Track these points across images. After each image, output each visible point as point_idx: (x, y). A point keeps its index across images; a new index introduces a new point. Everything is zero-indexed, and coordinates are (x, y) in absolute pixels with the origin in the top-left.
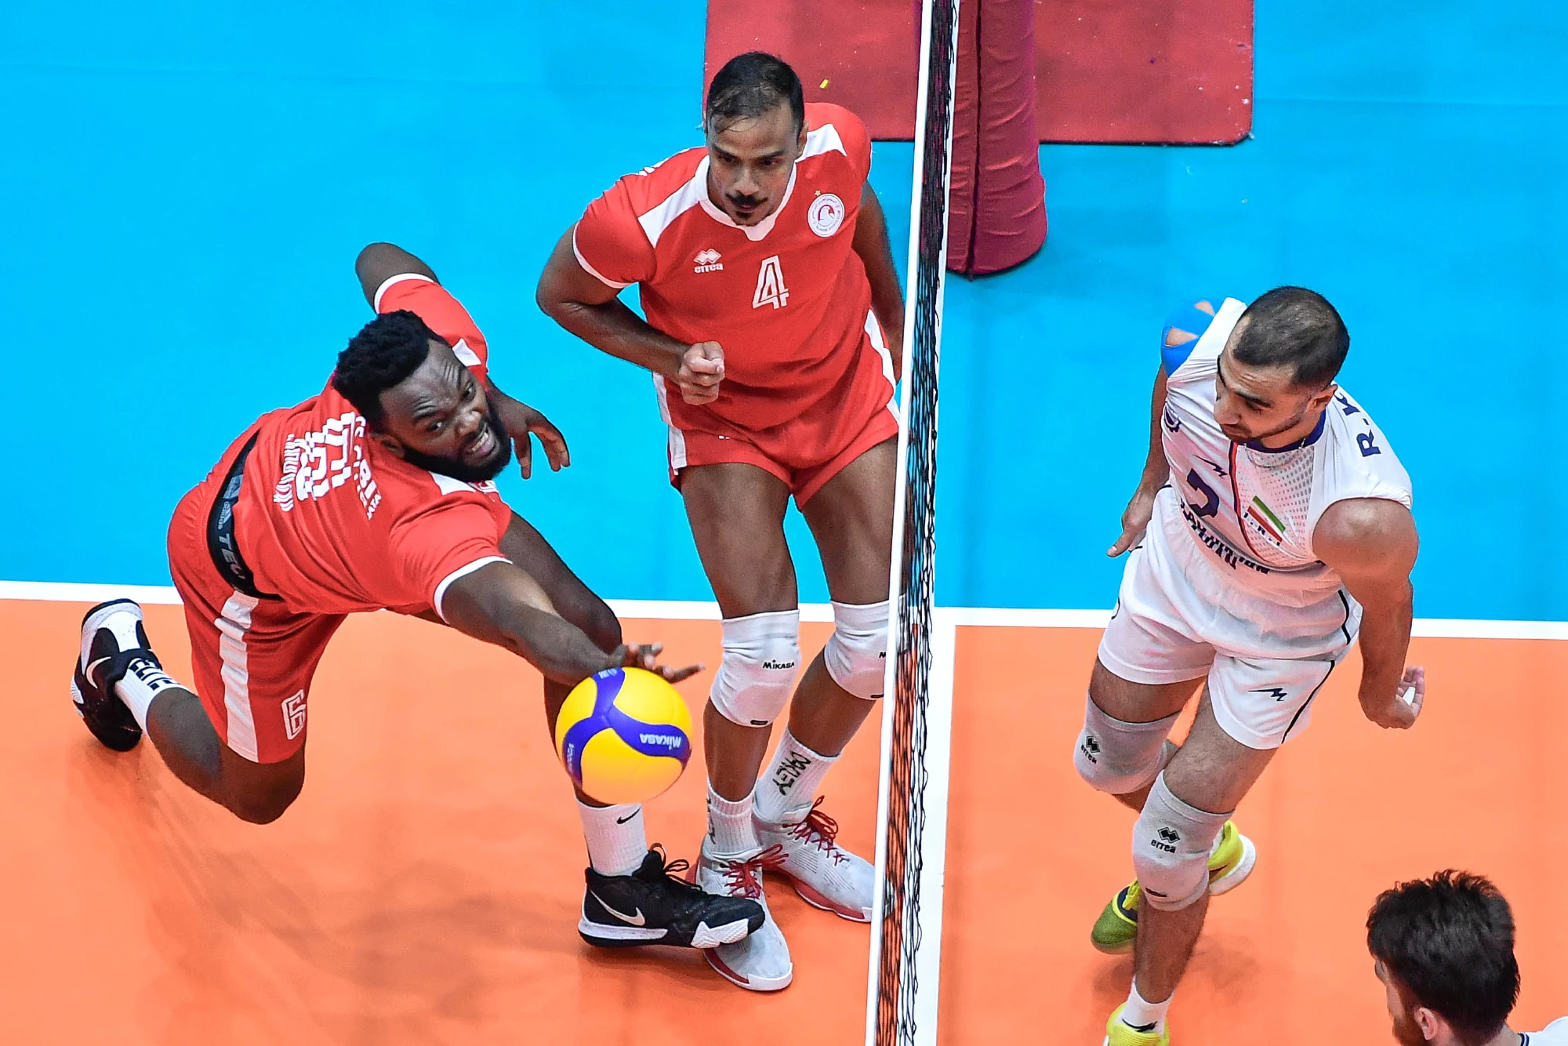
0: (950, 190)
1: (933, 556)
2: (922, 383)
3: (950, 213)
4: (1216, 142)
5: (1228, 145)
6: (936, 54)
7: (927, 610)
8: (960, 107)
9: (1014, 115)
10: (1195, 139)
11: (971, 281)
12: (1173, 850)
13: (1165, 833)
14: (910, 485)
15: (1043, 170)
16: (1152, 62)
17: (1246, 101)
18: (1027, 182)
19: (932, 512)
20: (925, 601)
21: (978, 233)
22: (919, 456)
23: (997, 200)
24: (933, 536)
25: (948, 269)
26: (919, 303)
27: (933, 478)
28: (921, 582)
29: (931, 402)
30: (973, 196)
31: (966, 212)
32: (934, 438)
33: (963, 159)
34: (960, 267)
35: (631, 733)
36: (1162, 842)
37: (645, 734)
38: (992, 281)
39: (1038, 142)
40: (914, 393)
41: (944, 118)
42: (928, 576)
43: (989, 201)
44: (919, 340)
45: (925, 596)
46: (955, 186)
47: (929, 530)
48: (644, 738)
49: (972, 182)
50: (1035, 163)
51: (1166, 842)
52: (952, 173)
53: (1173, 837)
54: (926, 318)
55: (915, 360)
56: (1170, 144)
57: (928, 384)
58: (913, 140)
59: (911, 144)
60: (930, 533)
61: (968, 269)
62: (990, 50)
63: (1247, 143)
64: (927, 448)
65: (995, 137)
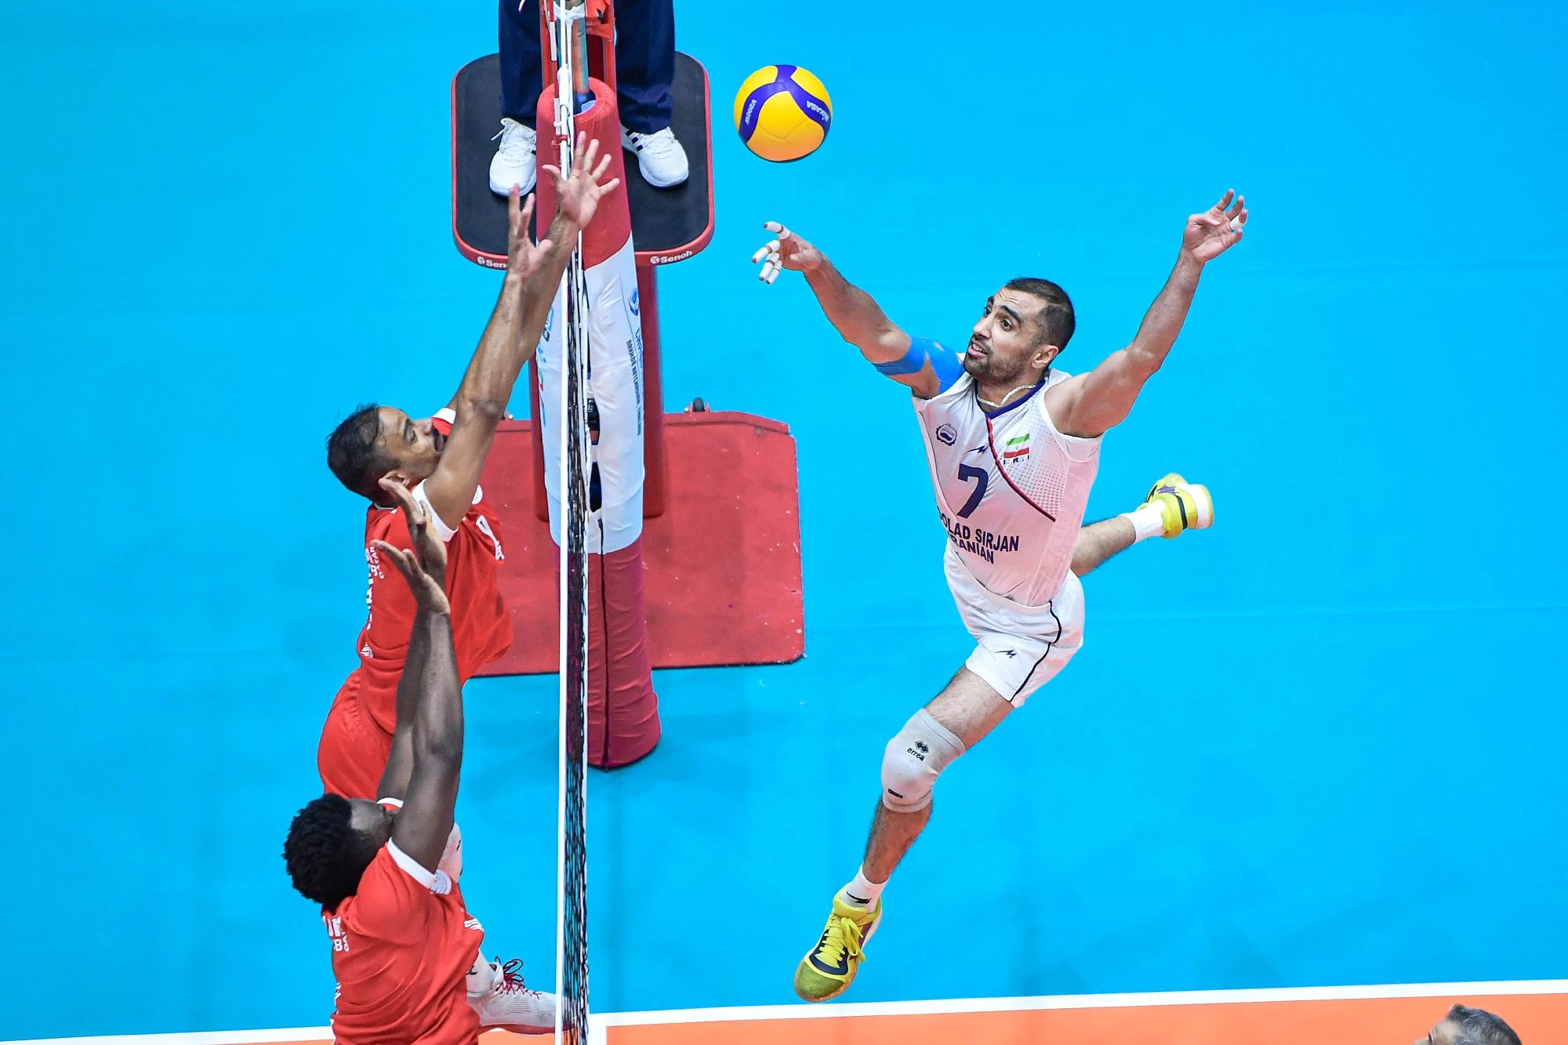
0: (588, 707)
1: (587, 977)
2: (574, 849)
3: (588, 724)
4: (779, 662)
5: (788, 663)
6: (573, 609)
7: (584, 1017)
8: (593, 646)
9: (633, 649)
10: (764, 660)
11: (607, 772)
12: (922, 759)
13: (919, 745)
14: (568, 925)
15: (656, 688)
16: (730, 606)
17: (799, 631)
18: (644, 698)
19: (585, 945)
20: (582, 1010)
21: (610, 737)
22: (574, 903)
23: (624, 713)
24: (586, 962)
25: (589, 765)
26: (568, 791)
27: (585, 918)
28: (579, 996)
29: (581, 863)
30: (606, 710)
31: (601, 722)
32: (584, 889)
33: (596, 684)
34: (598, 763)
35: (802, 98)
36: (917, 751)
37: (810, 102)
38: (623, 771)
39: (650, 668)
40: (567, 858)
41: (581, 656)
42: (584, 992)
43: (616, 713)
44: (570, 817)
45: (582, 1006)
46: (591, 704)
47: (583, 956)
48: (809, 104)
49: (604, 701)
50: (650, 683)
51: (919, 751)
52: (588, 694)
53: (925, 749)
54: (575, 801)
55: (567, 833)
56: (746, 665)
57: (579, 850)
58: (558, 673)
59: (557, 675)
60: (584, 960)
61: (605, 764)
62: (615, 605)
63: (802, 660)
64: (579, 897)
65: (619, 667)
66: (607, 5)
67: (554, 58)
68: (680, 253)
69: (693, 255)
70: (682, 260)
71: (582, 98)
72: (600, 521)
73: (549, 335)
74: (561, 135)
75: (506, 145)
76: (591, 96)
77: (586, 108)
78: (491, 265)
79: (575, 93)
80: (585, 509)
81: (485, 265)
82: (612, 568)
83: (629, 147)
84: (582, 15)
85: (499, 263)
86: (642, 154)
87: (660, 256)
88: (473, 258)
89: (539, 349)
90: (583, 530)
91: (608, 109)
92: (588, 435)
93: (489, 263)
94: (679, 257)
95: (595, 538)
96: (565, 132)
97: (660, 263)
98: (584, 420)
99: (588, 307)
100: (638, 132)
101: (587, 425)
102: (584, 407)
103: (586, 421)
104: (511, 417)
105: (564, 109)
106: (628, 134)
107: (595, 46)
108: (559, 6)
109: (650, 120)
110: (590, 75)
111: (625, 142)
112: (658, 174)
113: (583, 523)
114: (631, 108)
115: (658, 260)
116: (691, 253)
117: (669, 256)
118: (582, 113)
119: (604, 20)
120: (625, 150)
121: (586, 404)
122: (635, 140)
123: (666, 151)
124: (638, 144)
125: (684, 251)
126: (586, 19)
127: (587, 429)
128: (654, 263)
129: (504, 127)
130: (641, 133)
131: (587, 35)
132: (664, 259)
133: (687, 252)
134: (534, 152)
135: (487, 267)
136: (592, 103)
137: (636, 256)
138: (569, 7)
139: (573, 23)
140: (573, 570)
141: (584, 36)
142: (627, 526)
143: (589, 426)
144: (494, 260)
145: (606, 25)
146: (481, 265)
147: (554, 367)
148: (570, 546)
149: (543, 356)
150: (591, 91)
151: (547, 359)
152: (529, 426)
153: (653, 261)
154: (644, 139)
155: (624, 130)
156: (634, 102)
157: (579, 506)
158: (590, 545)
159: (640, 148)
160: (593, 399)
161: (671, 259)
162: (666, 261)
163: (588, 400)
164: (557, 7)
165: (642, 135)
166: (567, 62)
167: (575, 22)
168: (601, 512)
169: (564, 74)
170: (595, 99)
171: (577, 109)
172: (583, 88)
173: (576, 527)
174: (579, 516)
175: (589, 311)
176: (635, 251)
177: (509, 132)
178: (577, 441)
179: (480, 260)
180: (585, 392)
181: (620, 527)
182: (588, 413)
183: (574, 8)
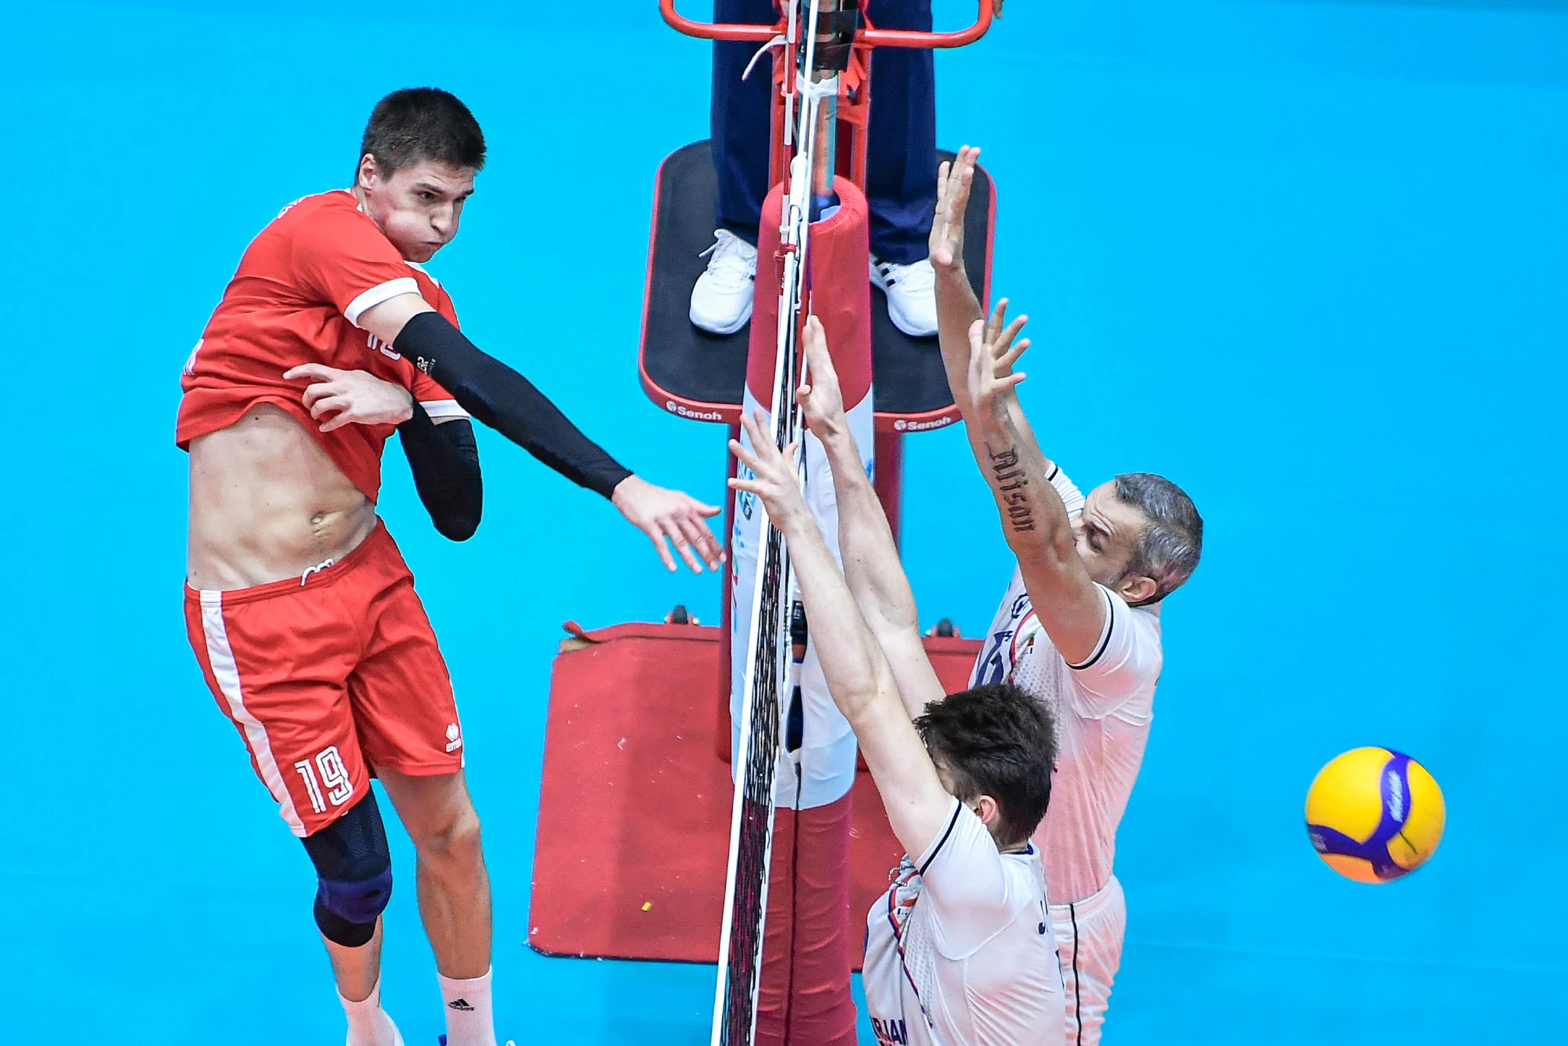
8: (771, 928)
9: (829, 941)
18: (838, 1008)
23: (810, 1023)
30: (785, 1019)
31: (775, 1033)
33: (777, 982)
39: (849, 969)
43: (802, 1024)
46: (764, 1007)
49: (785, 1007)
50: (847, 990)
62: (807, 878)
65: (809, 962)
66: (861, 80)
67: (788, 141)
68: (934, 419)
69: (952, 423)
70: (936, 428)
71: (823, 202)
72: (798, 765)
73: (751, 512)
74: (788, 245)
75: (717, 265)
76: (835, 200)
77: (827, 215)
78: (684, 413)
79: (814, 195)
80: (777, 743)
81: (676, 413)
82: (809, 829)
83: (880, 283)
84: (834, 92)
85: (695, 411)
86: (893, 292)
87: (908, 421)
88: (661, 402)
89: (737, 529)
90: (771, 769)
91: (856, 219)
92: (790, 647)
93: (682, 410)
94: (933, 424)
95: (789, 787)
96: (793, 241)
97: (907, 430)
98: (786, 626)
99: (806, 479)
100: (889, 262)
101: (788, 633)
102: (787, 608)
103: (788, 628)
104: (695, 621)
105: (795, 211)
106: (877, 264)
107: (844, 131)
108: (804, 76)
109: (909, 247)
110: (836, 173)
111: (874, 273)
112: (911, 318)
113: (772, 761)
114: (885, 231)
115: (904, 426)
116: (949, 420)
117: (920, 421)
118: (821, 221)
119: (855, 100)
120: (873, 287)
121: (790, 605)
122: (886, 272)
123: (924, 290)
124: (889, 277)
125: (940, 417)
126: (839, 98)
127: (789, 638)
128: (899, 429)
129: (717, 240)
130: (894, 263)
131: (837, 119)
132: (913, 426)
133: (944, 419)
134: (752, 278)
135: (679, 415)
136: (836, 209)
137: (876, 418)
138: (816, 80)
139: (821, 101)
140: (751, 818)
141: (834, 121)
142: (832, 775)
143: (792, 635)
144: (689, 408)
145: (856, 106)
146: (672, 412)
147: (752, 554)
148: (749, 785)
149: (741, 539)
150: (835, 193)
151: (745, 543)
152: (718, 636)
153: (899, 425)
154: (897, 271)
155: (872, 259)
156: (889, 225)
157: (768, 736)
158: (779, 795)
159: (892, 282)
160: (801, 602)
161: (921, 426)
162: (915, 428)
163: (795, 602)
164: (801, 77)
165: (895, 266)
166: (806, 149)
167: (824, 101)
168: (799, 755)
169: (801, 165)
170: (839, 204)
171: (814, 215)
172: (824, 189)
173: (761, 766)
174: (767, 751)
175: (806, 484)
176: (876, 410)
177: (723, 247)
178: (772, 652)
179: (670, 405)
180: (790, 592)
181: (823, 775)
182: (793, 620)
183: (823, 81)
